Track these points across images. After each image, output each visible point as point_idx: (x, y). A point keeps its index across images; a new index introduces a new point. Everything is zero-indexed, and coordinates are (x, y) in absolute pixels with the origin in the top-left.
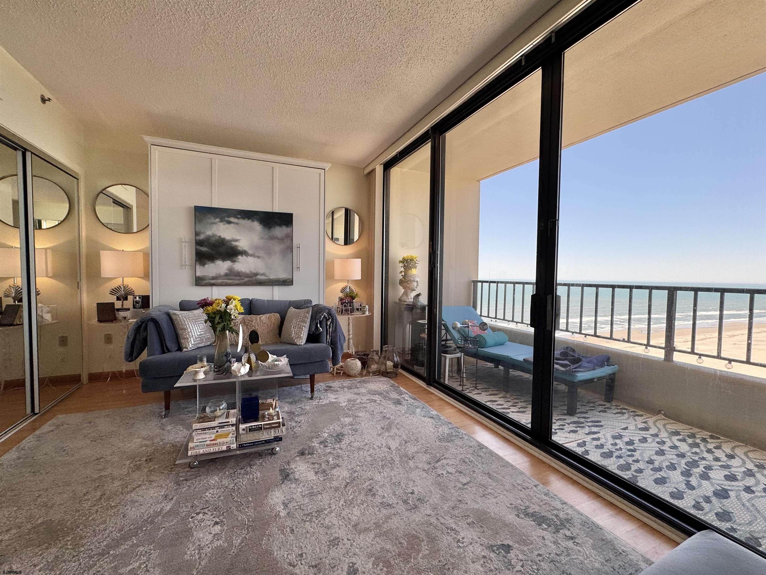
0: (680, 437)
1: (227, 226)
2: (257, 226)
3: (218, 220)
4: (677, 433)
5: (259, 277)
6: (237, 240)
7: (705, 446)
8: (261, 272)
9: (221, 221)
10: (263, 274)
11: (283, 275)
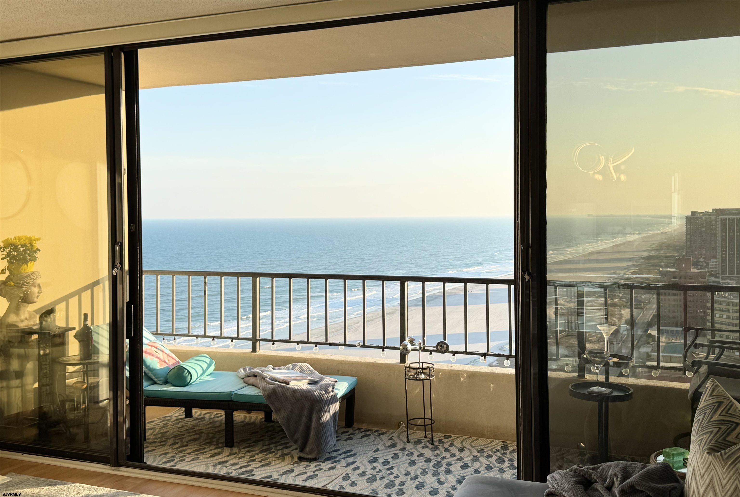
0: (422, 445)
4: (419, 442)
7: (443, 447)
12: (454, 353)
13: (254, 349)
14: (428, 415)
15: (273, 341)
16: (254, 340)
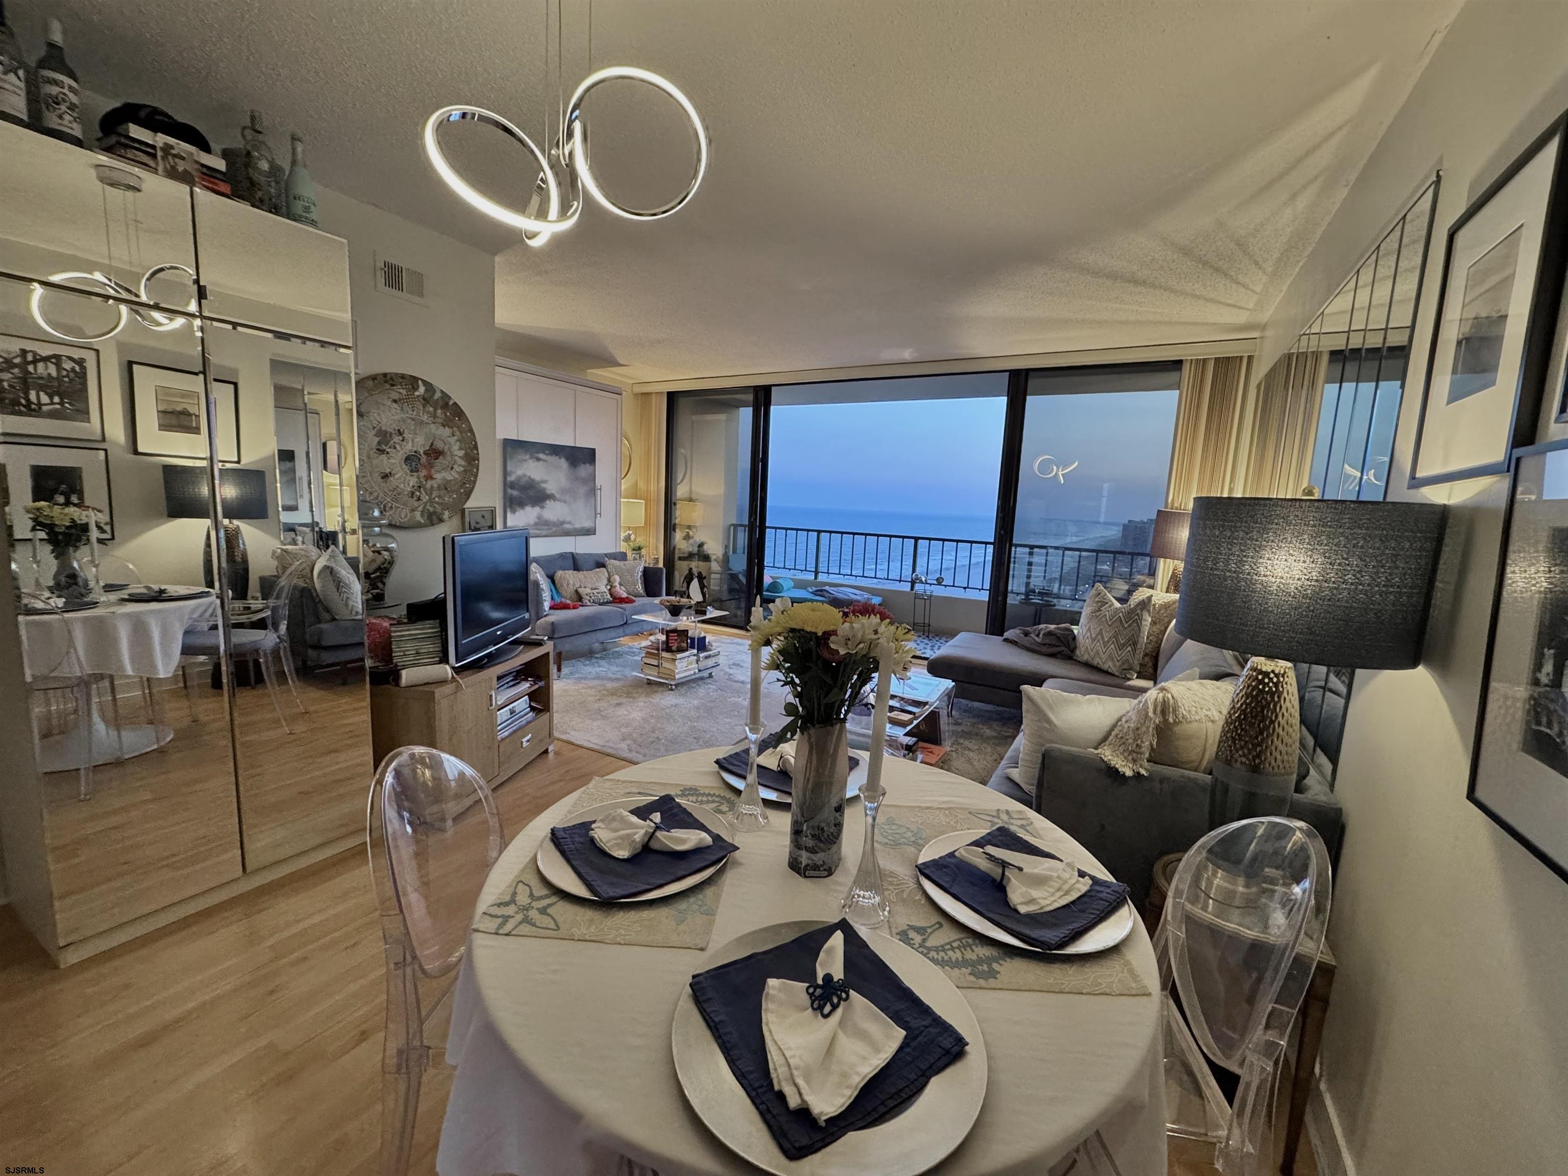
1: (536, 463)
2: (563, 463)
3: (528, 456)
5: (567, 526)
6: (545, 482)
8: (568, 520)
9: (531, 458)
10: (569, 523)
11: (587, 524)
12: (946, 586)
13: (816, 578)
14: (927, 622)
15: (828, 573)
16: (816, 573)
